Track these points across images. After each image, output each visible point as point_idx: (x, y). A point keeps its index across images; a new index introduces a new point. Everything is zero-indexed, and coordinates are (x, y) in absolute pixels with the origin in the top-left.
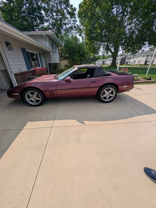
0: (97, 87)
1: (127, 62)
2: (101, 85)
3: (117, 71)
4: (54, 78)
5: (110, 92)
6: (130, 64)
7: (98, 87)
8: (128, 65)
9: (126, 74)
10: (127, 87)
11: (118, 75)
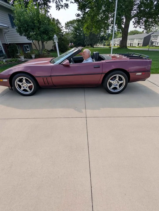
0: (102, 74)
1: (152, 43)
2: (108, 70)
3: (133, 55)
4: (50, 62)
5: (117, 79)
6: (156, 45)
7: (104, 74)
8: (153, 46)
9: (142, 58)
10: (142, 74)
11: (130, 59)
